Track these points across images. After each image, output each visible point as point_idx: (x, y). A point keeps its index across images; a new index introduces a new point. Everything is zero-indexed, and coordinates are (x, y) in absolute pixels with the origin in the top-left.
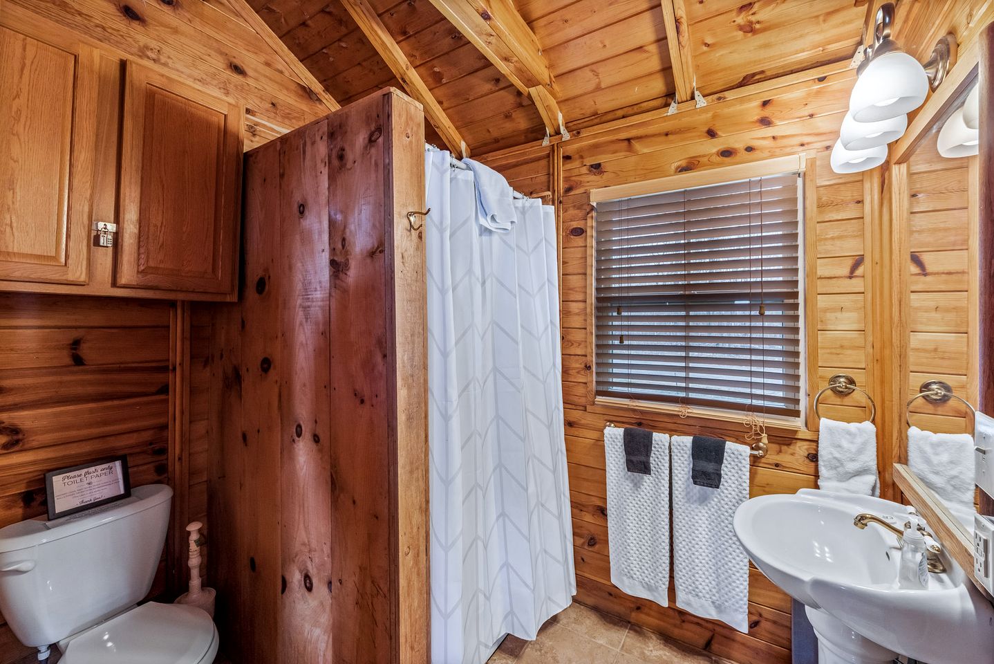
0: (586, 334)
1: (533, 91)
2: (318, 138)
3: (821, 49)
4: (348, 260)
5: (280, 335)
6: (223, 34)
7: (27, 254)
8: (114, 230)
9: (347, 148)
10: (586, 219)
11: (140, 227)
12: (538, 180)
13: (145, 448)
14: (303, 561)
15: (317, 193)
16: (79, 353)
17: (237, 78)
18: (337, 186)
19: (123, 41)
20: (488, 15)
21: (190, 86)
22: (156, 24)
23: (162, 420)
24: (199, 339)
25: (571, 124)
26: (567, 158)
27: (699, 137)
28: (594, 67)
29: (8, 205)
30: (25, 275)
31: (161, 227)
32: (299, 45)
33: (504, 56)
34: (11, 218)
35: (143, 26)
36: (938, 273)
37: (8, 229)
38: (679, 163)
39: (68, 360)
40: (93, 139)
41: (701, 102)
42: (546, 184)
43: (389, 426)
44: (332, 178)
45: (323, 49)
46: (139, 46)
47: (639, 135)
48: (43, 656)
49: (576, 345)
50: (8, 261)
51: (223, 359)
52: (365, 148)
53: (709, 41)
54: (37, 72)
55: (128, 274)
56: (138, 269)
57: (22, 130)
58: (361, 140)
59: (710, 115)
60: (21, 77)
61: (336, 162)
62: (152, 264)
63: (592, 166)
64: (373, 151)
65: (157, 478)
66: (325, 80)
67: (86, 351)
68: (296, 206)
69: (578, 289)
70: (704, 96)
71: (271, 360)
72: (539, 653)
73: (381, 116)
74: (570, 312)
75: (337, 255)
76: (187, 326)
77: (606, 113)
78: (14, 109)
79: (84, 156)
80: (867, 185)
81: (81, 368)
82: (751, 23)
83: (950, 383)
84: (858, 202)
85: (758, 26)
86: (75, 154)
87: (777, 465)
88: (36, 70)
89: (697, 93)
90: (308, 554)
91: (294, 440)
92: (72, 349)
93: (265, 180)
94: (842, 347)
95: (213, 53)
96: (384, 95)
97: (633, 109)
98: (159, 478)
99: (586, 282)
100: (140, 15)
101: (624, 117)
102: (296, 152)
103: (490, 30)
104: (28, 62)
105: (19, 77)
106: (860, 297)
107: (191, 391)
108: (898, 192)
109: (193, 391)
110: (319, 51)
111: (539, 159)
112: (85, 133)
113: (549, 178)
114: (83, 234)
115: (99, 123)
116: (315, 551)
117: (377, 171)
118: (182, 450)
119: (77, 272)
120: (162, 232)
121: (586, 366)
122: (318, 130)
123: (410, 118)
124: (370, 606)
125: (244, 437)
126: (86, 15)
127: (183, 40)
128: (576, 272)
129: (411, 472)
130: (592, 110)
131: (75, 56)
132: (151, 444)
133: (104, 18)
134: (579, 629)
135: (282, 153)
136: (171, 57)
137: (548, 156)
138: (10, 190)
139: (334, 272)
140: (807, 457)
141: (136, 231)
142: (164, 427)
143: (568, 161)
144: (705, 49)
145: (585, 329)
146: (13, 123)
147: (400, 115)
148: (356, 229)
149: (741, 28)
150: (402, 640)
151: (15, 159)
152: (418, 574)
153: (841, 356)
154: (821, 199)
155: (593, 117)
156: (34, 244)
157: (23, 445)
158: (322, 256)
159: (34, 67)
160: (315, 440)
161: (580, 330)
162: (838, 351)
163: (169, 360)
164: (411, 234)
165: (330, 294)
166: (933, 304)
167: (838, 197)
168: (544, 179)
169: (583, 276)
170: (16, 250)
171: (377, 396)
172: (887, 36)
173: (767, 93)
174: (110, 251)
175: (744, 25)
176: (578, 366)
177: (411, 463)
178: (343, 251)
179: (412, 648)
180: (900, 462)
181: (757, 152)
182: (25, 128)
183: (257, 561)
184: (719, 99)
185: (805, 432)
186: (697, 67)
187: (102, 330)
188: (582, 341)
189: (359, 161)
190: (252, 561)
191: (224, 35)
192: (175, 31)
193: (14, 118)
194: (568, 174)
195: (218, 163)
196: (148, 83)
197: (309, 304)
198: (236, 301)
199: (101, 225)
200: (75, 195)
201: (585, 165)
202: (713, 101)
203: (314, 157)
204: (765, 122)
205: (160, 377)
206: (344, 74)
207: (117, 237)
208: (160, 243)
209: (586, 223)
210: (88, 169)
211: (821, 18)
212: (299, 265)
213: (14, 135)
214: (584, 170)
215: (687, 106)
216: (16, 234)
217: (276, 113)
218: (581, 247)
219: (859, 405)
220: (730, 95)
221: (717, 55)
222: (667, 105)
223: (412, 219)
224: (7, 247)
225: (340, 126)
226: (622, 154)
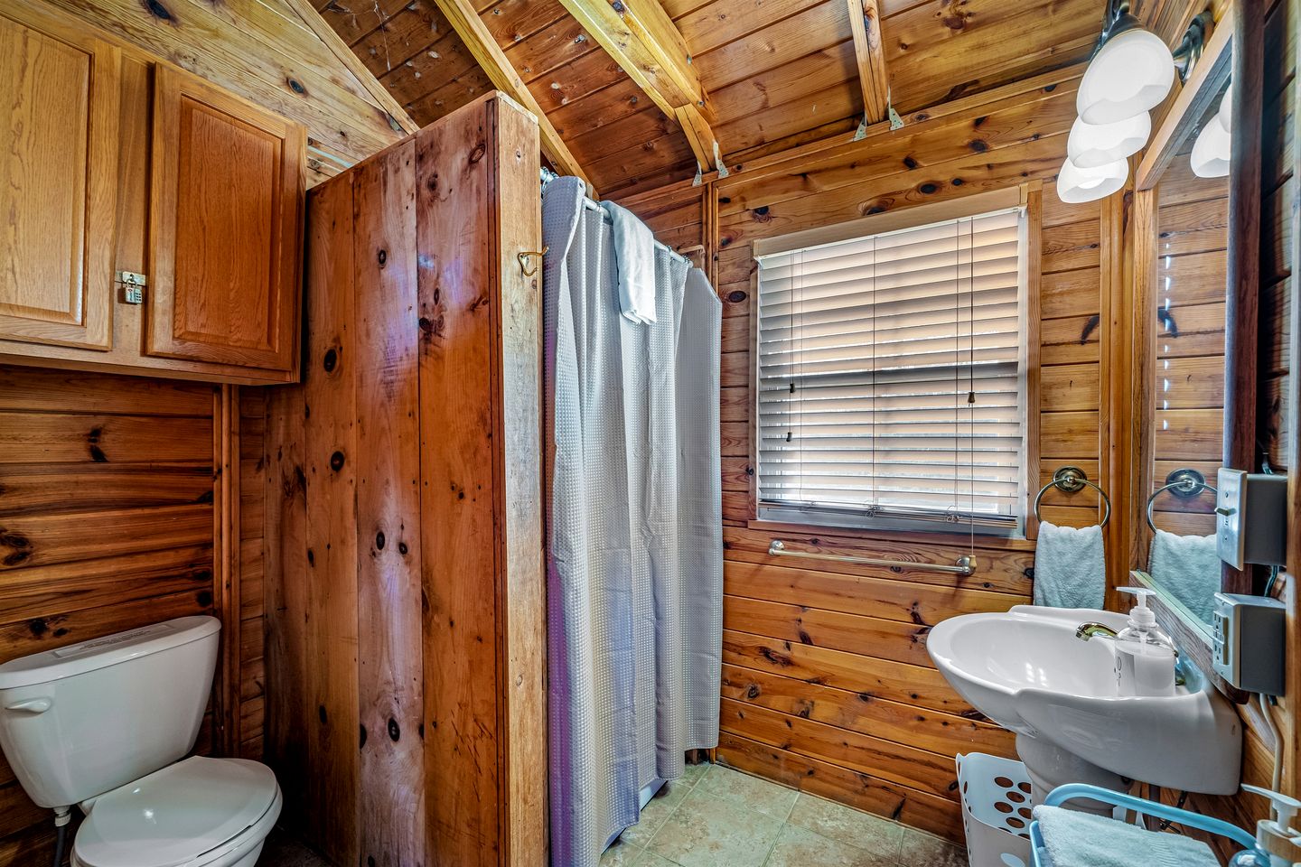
0: (748, 428)
1: (680, 111)
2: (403, 164)
3: (1050, 49)
4: (442, 317)
5: (354, 421)
6: (276, 40)
7: (34, 308)
8: (144, 283)
9: (441, 174)
10: (749, 280)
11: (176, 280)
12: (687, 232)
13: (184, 571)
14: (387, 703)
15: (402, 235)
16: (99, 446)
17: (294, 98)
18: (427, 224)
19: (148, 45)
20: (622, 6)
21: (237, 101)
22: (190, 24)
23: (205, 536)
24: (250, 432)
25: (730, 157)
26: (725, 201)
27: (895, 168)
28: (759, 79)
29: (9, 244)
30: (32, 335)
31: (202, 281)
32: (375, 56)
33: (642, 62)
34: (13, 261)
35: (174, 27)
36: (1191, 333)
37: (10, 275)
38: (868, 203)
39: (85, 456)
40: (114, 163)
41: (897, 122)
42: (698, 236)
43: (495, 524)
44: (421, 213)
45: (406, 61)
46: (170, 52)
47: (817, 169)
48: (61, 822)
49: (734, 443)
50: (10, 316)
51: (282, 459)
52: (464, 171)
53: (907, 40)
54: (42, 76)
55: (162, 340)
56: (174, 334)
57: (24, 148)
58: (459, 161)
59: (908, 139)
60: (22, 80)
61: (426, 193)
62: (191, 328)
63: (756, 211)
64: (474, 174)
65: (199, 609)
66: (409, 104)
67: (108, 444)
68: (374, 255)
69: (737, 371)
70: (900, 115)
71: (344, 454)
72: (685, 825)
73: (484, 129)
74: (728, 401)
75: (428, 313)
76: (236, 419)
77: (775, 141)
78: (14, 121)
79: (104, 185)
80: (1104, 224)
81: (102, 465)
82: (961, 15)
83: (1201, 472)
84: (1095, 246)
85: (969, 20)
86: (93, 182)
87: (987, 585)
88: (41, 71)
89: (891, 111)
90: (392, 694)
91: (374, 554)
92: (90, 441)
93: (334, 224)
94: (1070, 432)
95: (264, 65)
96: (488, 102)
97: (810, 135)
98: (203, 609)
99: (749, 361)
100: (169, 12)
101: (798, 145)
102: (374, 183)
103: (624, 27)
104: (31, 61)
105: (19, 80)
106: (1093, 367)
107: (241, 501)
108: (1142, 227)
109: (245, 501)
110: (402, 64)
111: (688, 204)
112: (104, 154)
113: (701, 227)
114: (104, 286)
115: (121, 143)
116: (403, 689)
117: (479, 200)
118: (231, 575)
119: (97, 334)
120: (204, 289)
121: (747, 470)
122: (403, 154)
123: (522, 131)
124: (473, 751)
125: (311, 555)
126: (101, 10)
127: (227, 46)
128: (735, 349)
129: (523, 583)
130: (757, 137)
131: (90, 56)
132: (192, 566)
133: (123, 15)
134: (736, 799)
135: (356, 186)
136: (211, 67)
137: (700, 199)
138: (11, 225)
139: (425, 334)
140: (1025, 574)
141: (171, 285)
142: (208, 545)
143: (726, 205)
144: (902, 51)
145: (747, 421)
146: (12, 139)
147: (508, 126)
148: (452, 278)
149: (947, 22)
150: (513, 789)
151: (17, 186)
152: (533, 711)
153: (1069, 443)
154: (1047, 243)
155: (759, 147)
156: (43, 295)
157: (31, 560)
158: (409, 315)
159: (38, 67)
160: (401, 550)
161: (739, 424)
162: (1066, 437)
163: (212, 460)
164: (523, 282)
165: (419, 363)
166: (1185, 373)
167: (1069, 241)
168: (694, 229)
169: (744, 354)
170: (20, 303)
171: (480, 488)
172: (1125, 11)
173: (981, 109)
174: (139, 308)
175: (951, 19)
176: (737, 470)
177: (524, 572)
178: (436, 307)
179: (525, 801)
180: (1137, 568)
181: (968, 185)
182: (28, 145)
183: (329, 708)
184: (920, 118)
185: (1021, 542)
186: (892, 77)
187: (129, 418)
188: (743, 438)
189: (456, 188)
190: (322, 711)
191: (279, 41)
192: (216, 34)
193: (14, 132)
194: (726, 222)
195: (273, 202)
196: (182, 95)
197: (393, 378)
198: (298, 381)
199: (126, 276)
200: (93, 235)
201: (748, 210)
202: (912, 120)
203: (397, 189)
204: (978, 146)
205: (202, 481)
206: (435, 95)
207: (147, 292)
208: (202, 301)
209: (749, 285)
210: (108, 202)
211: (1050, 8)
212: (380, 329)
213: (14, 154)
214: (746, 216)
215: (879, 129)
216: (19, 282)
217: (346, 145)
218: (741, 316)
219: (1091, 505)
220: (934, 113)
221: (918, 60)
222: (854, 128)
223: (524, 261)
224: (9, 298)
225: (432, 146)
226: (794, 194)
